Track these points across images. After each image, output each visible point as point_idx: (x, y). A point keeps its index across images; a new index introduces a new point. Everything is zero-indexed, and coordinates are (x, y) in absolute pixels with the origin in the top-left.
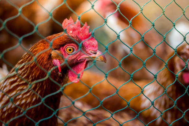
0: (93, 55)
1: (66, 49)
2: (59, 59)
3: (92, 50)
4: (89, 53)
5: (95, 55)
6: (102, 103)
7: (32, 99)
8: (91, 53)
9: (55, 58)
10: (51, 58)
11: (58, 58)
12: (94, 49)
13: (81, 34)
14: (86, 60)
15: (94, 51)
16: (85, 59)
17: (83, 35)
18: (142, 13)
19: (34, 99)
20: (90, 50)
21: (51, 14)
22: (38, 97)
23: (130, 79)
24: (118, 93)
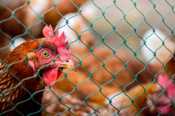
0: (65, 63)
2: (34, 62)
3: (65, 58)
4: (62, 60)
5: (67, 62)
6: (86, 100)
7: (11, 98)
8: (64, 61)
11: (33, 60)
12: (67, 57)
13: (58, 42)
15: (67, 59)
17: (59, 42)
18: (125, 19)
19: (13, 98)
20: (63, 57)
21: (42, 17)
22: (17, 96)
23: (113, 79)
24: (102, 91)
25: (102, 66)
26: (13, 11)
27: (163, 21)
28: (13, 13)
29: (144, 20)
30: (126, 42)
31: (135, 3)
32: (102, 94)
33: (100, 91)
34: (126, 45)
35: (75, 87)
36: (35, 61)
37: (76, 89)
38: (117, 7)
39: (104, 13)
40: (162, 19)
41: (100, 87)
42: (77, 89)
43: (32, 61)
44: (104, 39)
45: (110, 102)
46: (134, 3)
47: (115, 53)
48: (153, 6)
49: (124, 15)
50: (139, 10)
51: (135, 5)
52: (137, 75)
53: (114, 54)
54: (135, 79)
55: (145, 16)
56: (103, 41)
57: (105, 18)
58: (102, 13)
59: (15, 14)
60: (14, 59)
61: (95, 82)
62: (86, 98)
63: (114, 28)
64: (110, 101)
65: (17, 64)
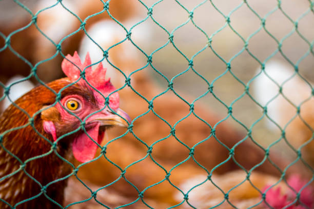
1: (65, 104)
2: (53, 122)
4: (104, 112)
5: (113, 115)
6: (142, 195)
7: (13, 193)
8: (108, 113)
9: (48, 118)
10: (41, 120)
11: (52, 120)
12: (113, 106)
13: (92, 81)
14: (99, 124)
16: (98, 122)
18: (210, 46)
19: (17, 192)
21: (60, 47)
22: (23, 189)
23: (190, 156)
24: (170, 178)
25: (170, 134)
26: (7, 36)
27: (280, 50)
28: (7, 39)
29: (244, 48)
30: (213, 89)
31: (229, 19)
32: (172, 184)
33: (167, 178)
34: (213, 94)
35: (123, 172)
36: (55, 120)
37: (123, 175)
38: (196, 26)
39: (172, 37)
40: (278, 45)
41: (166, 172)
42: (125, 175)
43: (49, 121)
44: (172, 84)
45: (186, 198)
46: (227, 19)
47: (193, 109)
48: (260, 22)
49: (209, 41)
50: (235, 30)
51: (228, 21)
52: (233, 149)
53: (191, 110)
54: (230, 156)
55: (247, 40)
56: (172, 87)
57: (174, 46)
58: (168, 37)
59: (10, 41)
60: (15, 121)
61: (158, 163)
62: (142, 192)
63: (191, 65)
64: (185, 195)
65: (21, 129)
